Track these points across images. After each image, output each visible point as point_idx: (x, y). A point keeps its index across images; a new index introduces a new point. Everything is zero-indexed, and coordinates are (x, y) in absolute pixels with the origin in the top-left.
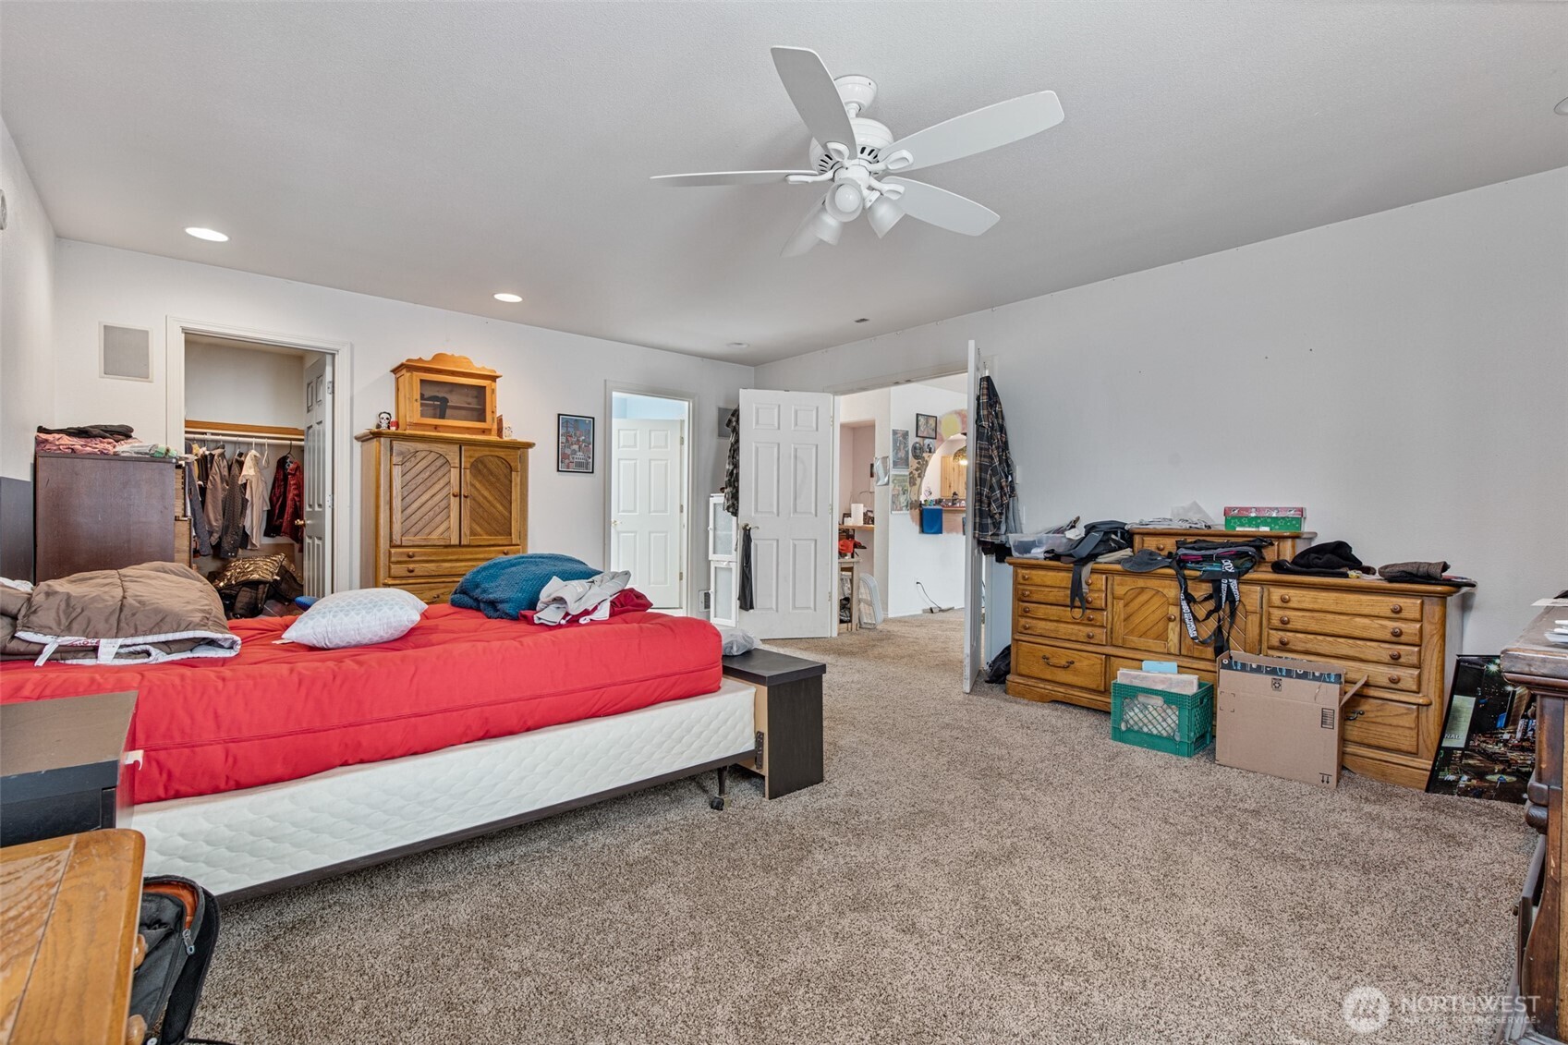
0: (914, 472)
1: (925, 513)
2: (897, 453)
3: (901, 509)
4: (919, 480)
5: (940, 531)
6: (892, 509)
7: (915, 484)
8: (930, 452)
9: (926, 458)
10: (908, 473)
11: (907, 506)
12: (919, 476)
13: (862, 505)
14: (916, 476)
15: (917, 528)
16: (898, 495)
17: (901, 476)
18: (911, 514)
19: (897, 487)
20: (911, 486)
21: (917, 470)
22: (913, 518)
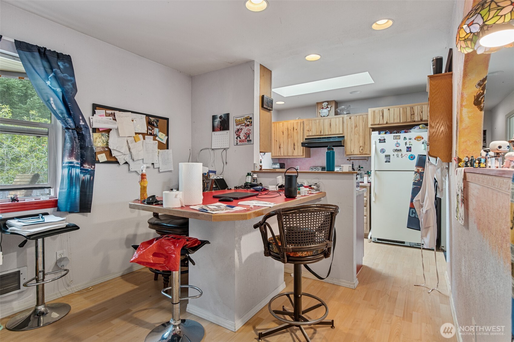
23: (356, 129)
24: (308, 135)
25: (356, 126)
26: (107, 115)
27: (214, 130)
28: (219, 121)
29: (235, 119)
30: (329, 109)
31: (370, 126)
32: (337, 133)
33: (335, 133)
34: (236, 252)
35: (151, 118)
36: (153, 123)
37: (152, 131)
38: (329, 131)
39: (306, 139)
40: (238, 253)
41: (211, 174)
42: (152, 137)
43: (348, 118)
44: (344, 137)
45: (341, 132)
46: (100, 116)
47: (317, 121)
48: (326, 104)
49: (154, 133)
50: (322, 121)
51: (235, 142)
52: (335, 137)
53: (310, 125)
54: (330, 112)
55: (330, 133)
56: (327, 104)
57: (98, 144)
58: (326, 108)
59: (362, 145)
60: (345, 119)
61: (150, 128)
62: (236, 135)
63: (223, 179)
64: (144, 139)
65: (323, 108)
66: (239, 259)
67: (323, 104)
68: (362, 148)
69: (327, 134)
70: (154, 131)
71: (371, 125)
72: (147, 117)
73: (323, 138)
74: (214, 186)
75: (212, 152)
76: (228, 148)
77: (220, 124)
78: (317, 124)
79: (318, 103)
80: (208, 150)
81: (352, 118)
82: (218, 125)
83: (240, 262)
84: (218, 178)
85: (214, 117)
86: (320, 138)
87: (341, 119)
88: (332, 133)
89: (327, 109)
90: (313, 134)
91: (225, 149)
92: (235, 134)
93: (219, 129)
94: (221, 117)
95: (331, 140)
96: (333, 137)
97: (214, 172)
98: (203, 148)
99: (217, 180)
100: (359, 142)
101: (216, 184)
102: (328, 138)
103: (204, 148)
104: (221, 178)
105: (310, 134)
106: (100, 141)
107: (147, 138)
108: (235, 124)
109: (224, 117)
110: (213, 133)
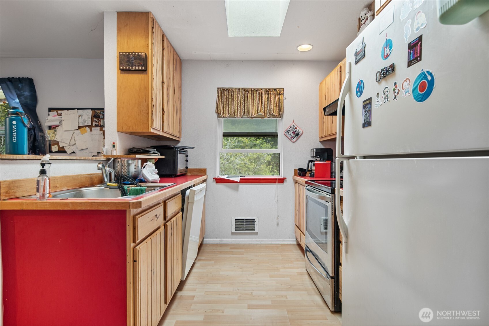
26: (59, 115)
35: (97, 111)
36: (100, 115)
37: (98, 122)
42: (98, 128)
46: (54, 116)
49: (101, 125)
57: (52, 138)
61: (97, 120)
64: (91, 130)
70: (101, 123)
72: (94, 111)
106: (53, 136)
107: (94, 129)
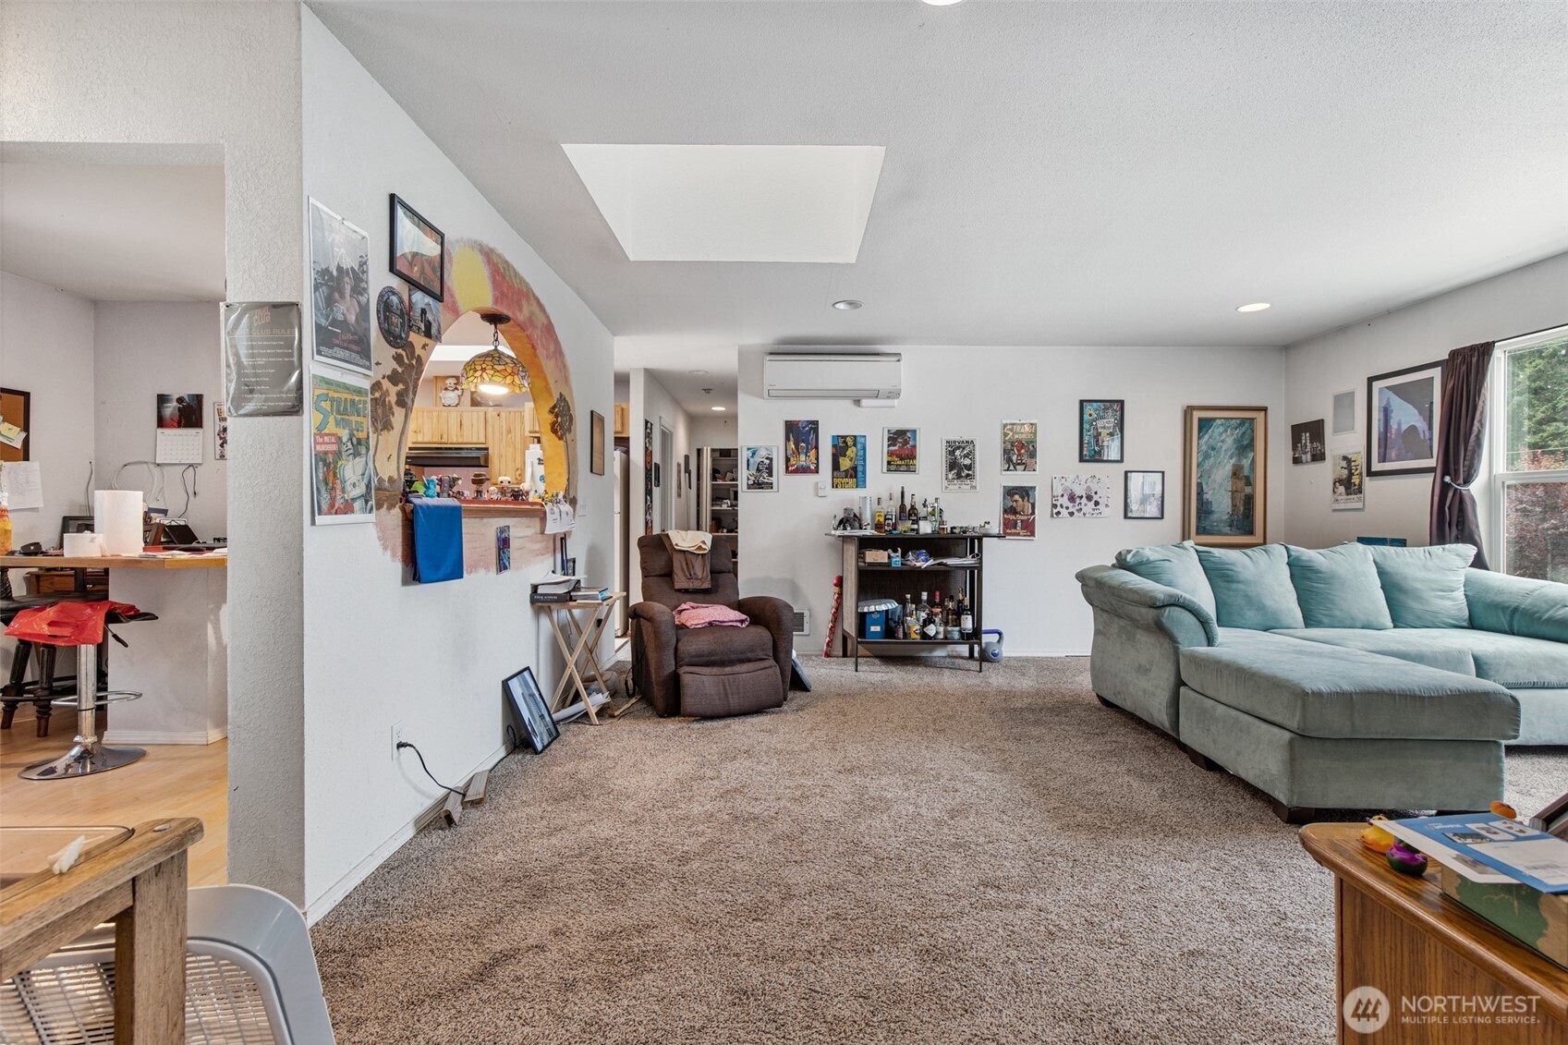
0: (386, 384)
1: (421, 522)
2: (330, 302)
3: (348, 508)
4: (399, 413)
5: (457, 573)
6: (316, 510)
7: (387, 426)
8: (428, 334)
9: (418, 351)
10: (366, 385)
11: (366, 499)
12: (401, 403)
13: (140, 494)
14: (393, 398)
15: (396, 567)
16: (338, 454)
17: (347, 388)
18: (379, 524)
19: (331, 428)
20: (376, 430)
21: (394, 378)
22: (383, 539)
23: (510, 436)
24: (415, 440)
25: (509, 431)
27: (161, 423)
28: (175, 407)
29: (216, 407)
30: (459, 392)
31: (527, 434)
32: (475, 440)
33: (470, 441)
34: (210, 626)
38: (459, 435)
39: (410, 449)
40: (214, 628)
41: (152, 515)
43: (495, 414)
44: (487, 449)
45: (482, 440)
47: (435, 414)
48: (452, 381)
50: (444, 414)
51: (218, 452)
52: (471, 449)
53: (420, 420)
54: (463, 398)
55: (460, 441)
56: (456, 382)
58: (453, 390)
59: (520, 467)
60: (489, 416)
62: (221, 438)
63: (186, 527)
65: (446, 389)
66: (216, 638)
67: (448, 381)
68: (519, 471)
69: (454, 441)
71: (530, 432)
73: (446, 449)
74: (163, 540)
75: (156, 471)
76: (200, 464)
77: (178, 414)
78: (435, 420)
79: (436, 377)
80: (145, 465)
81: (503, 415)
82: (172, 415)
83: (217, 643)
84: (173, 523)
85: (162, 399)
86: (441, 449)
87: (482, 415)
88: (465, 441)
89: (456, 391)
90: (426, 440)
91: (191, 465)
92: (218, 438)
93: (176, 424)
94: (180, 400)
95: (464, 454)
96: (467, 449)
97: (165, 512)
98: (130, 461)
99: (170, 527)
100: (515, 461)
101: (167, 535)
102: (456, 449)
103: (136, 460)
104: (183, 523)
105: (420, 440)
108: (217, 417)
109: (187, 400)
110: (160, 430)
